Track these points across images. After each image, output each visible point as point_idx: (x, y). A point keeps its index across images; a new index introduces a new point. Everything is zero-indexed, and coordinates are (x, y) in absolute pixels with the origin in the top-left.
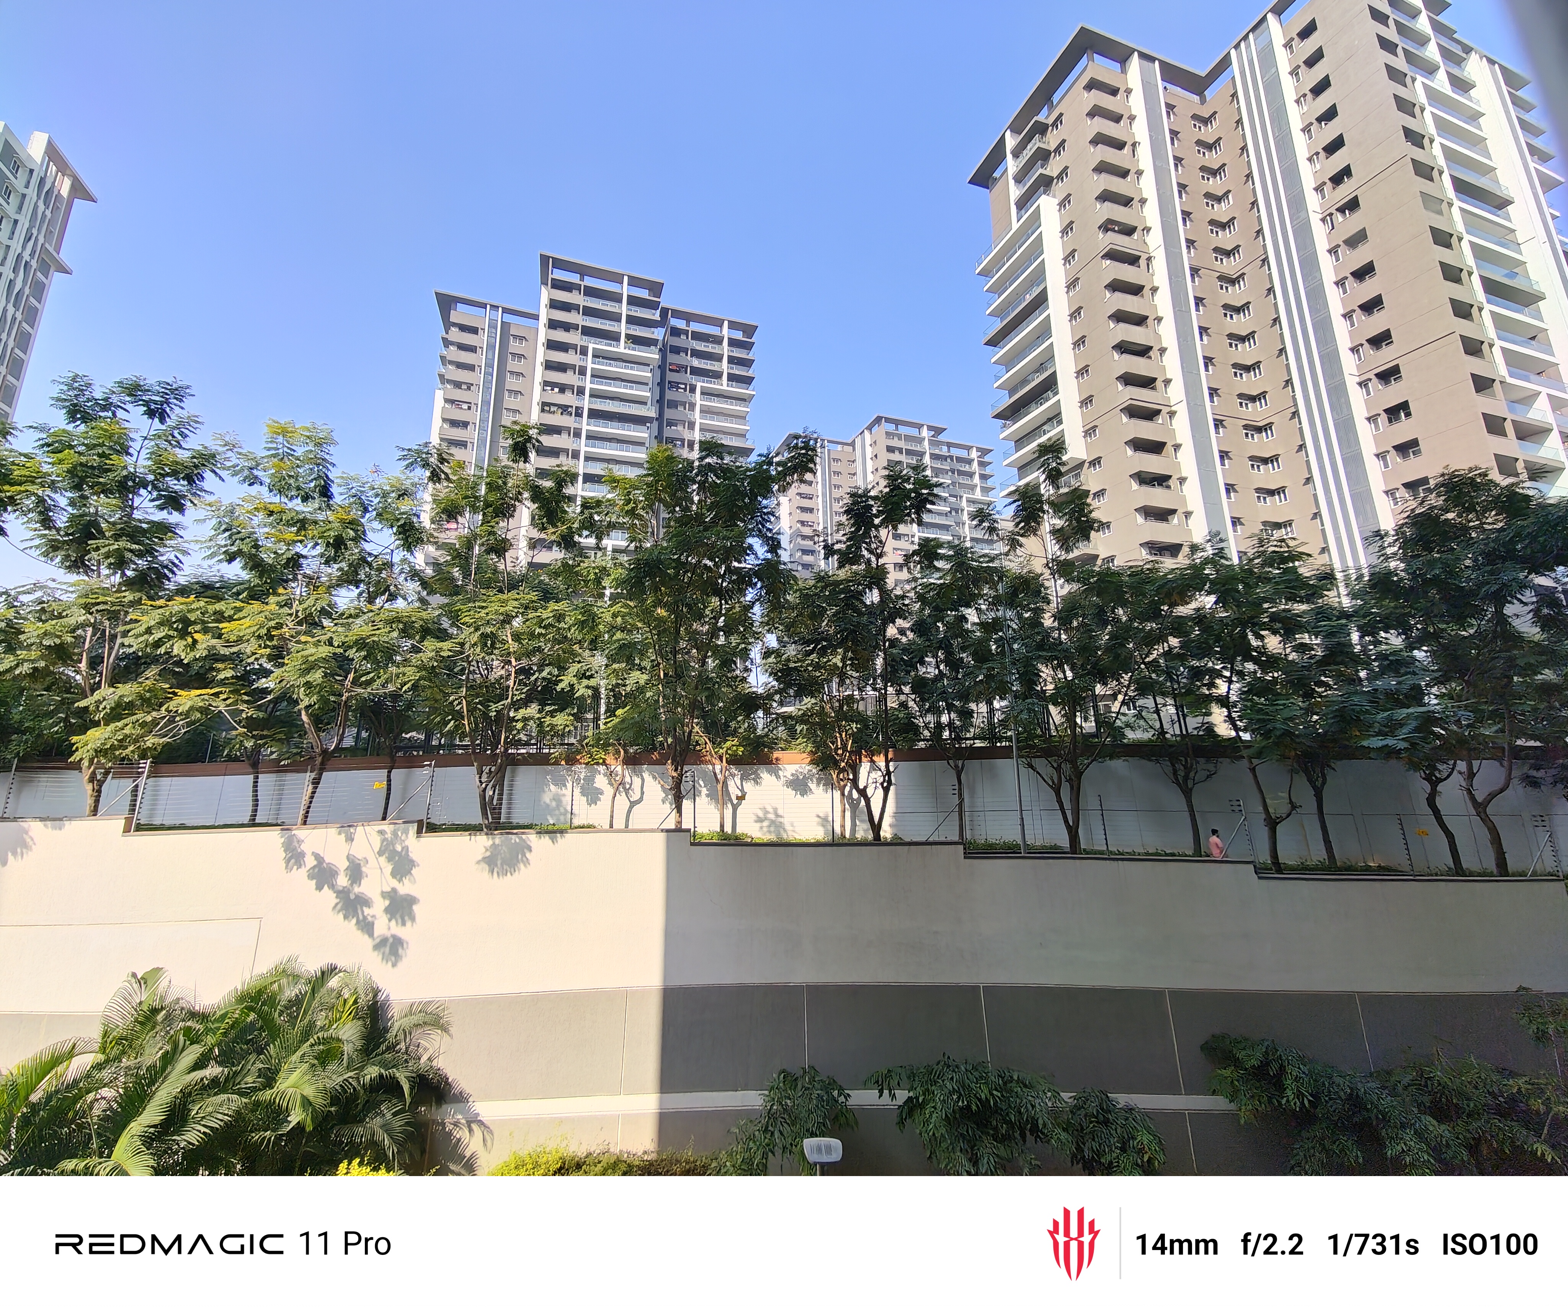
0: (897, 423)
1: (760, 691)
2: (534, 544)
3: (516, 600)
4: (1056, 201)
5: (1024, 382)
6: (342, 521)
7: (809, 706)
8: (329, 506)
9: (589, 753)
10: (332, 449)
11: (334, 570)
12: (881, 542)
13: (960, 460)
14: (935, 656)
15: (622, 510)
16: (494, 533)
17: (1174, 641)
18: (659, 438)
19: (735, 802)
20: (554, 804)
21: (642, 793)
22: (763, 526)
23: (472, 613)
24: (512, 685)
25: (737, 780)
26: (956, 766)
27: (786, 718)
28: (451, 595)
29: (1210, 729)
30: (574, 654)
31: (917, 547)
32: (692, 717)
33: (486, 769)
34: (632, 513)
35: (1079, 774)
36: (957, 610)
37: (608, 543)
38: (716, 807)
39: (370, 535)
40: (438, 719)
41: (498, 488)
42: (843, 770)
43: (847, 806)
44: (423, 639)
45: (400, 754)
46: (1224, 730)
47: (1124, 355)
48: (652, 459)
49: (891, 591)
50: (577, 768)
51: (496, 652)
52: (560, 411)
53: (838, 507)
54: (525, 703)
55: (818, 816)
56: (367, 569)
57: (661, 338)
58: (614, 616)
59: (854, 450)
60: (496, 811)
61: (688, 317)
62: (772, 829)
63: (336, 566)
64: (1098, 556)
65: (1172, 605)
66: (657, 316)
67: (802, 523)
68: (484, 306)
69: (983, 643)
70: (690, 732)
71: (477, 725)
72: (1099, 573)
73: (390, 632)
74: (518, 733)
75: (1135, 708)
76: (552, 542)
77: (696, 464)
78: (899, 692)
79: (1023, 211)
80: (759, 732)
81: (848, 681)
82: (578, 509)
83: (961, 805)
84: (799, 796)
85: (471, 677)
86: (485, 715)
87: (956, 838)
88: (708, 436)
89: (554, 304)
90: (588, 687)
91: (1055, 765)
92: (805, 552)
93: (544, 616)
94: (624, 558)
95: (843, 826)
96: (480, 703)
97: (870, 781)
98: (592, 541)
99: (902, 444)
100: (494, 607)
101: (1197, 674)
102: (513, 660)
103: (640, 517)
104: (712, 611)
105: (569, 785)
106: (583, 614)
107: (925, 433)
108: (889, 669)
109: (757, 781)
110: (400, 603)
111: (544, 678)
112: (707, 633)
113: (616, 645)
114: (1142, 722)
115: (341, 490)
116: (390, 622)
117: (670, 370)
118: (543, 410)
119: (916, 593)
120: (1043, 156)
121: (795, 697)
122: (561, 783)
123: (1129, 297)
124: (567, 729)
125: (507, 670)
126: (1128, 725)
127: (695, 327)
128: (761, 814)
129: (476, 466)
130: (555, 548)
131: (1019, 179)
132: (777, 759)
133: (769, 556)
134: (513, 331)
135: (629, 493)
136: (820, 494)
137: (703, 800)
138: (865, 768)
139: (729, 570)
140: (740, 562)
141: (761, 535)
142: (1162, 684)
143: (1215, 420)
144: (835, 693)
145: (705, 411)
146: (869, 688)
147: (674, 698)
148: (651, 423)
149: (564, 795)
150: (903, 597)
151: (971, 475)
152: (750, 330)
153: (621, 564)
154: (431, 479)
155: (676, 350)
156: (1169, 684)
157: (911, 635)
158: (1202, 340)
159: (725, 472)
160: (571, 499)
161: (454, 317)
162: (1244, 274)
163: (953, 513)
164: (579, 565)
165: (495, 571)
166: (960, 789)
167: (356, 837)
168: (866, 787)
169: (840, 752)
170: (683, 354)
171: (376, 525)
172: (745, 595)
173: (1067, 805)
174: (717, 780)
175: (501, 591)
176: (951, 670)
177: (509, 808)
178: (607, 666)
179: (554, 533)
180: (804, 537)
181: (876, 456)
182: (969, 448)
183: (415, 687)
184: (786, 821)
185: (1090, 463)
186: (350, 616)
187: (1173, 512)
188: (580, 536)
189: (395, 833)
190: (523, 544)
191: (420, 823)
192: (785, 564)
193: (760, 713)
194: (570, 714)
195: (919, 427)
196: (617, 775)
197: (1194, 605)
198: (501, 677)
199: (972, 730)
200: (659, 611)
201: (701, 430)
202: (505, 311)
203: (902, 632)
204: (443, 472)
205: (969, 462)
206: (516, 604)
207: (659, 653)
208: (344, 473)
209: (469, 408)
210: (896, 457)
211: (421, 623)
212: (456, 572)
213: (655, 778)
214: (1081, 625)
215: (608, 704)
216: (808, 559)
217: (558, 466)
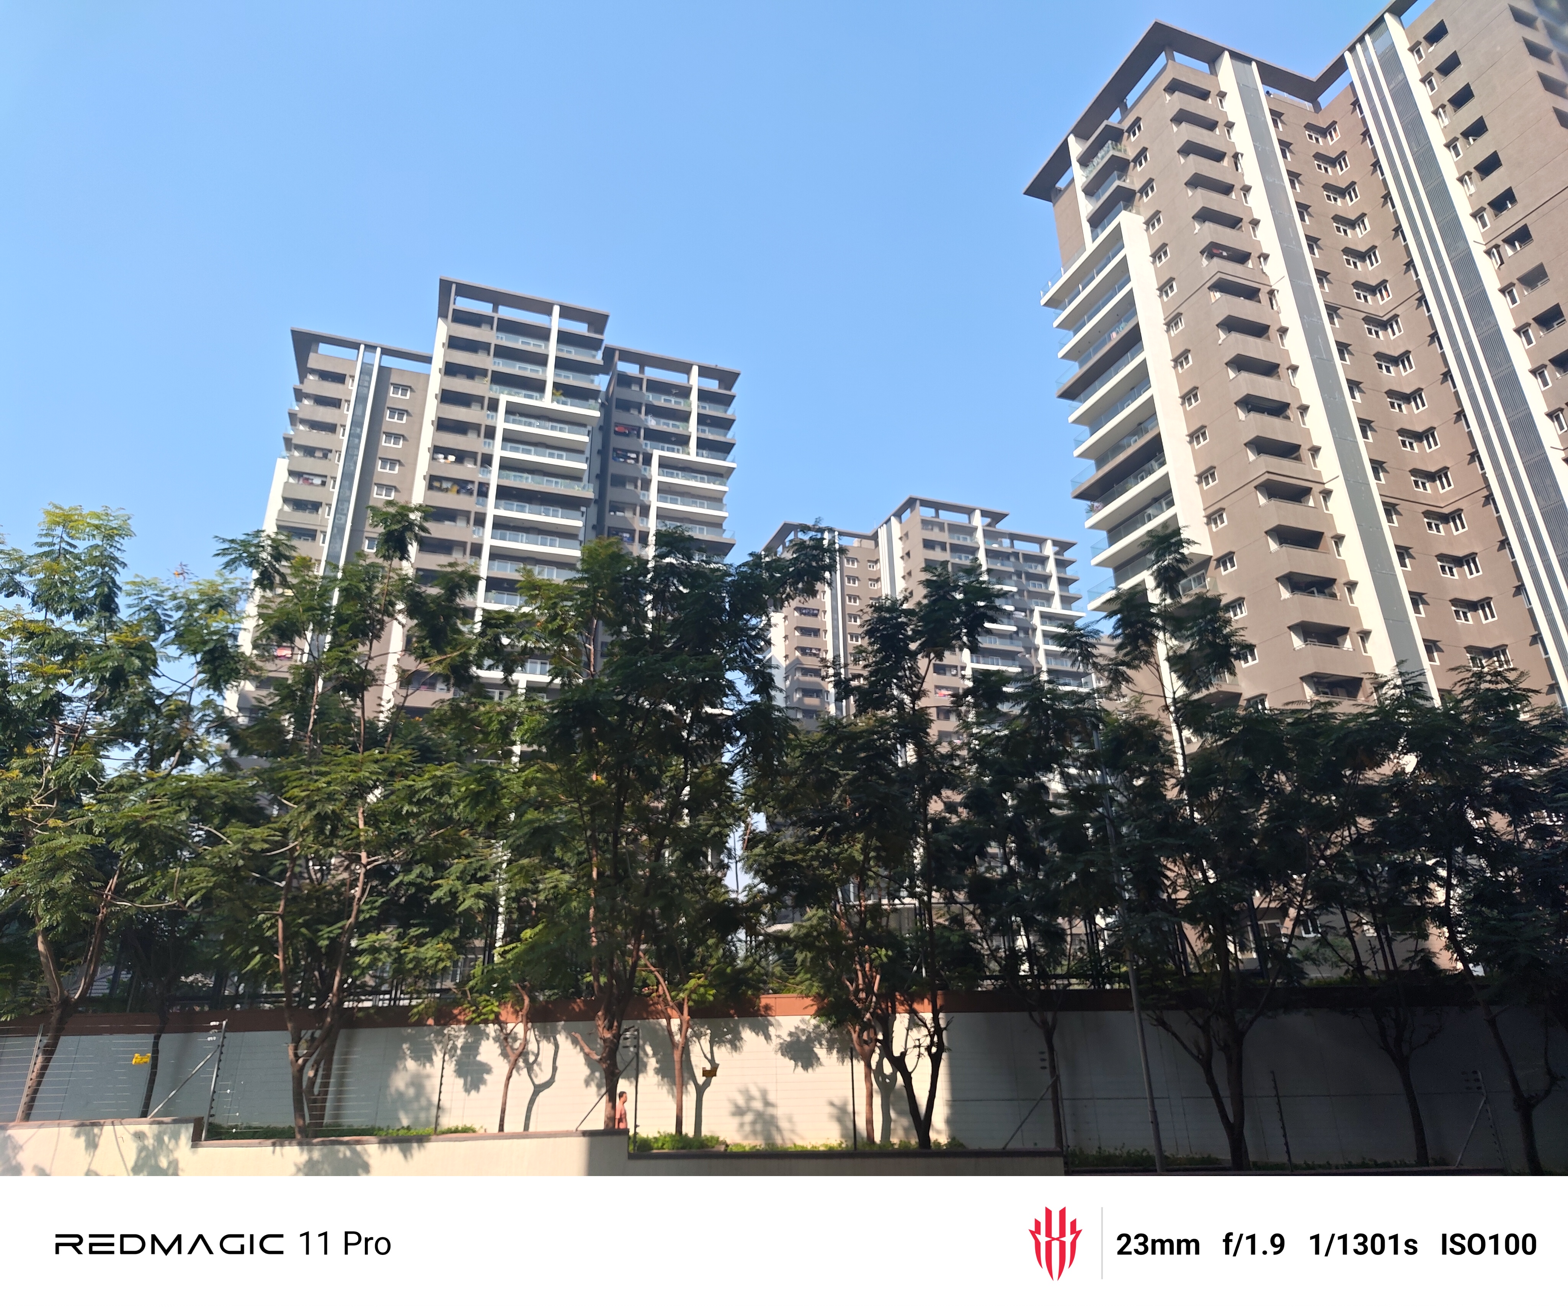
0: (938, 506)
1: (742, 897)
2: (407, 680)
3: (376, 762)
4: (1142, 219)
5: (1117, 448)
6: (126, 646)
7: (815, 921)
8: (111, 625)
9: (474, 1003)
10: (126, 543)
11: (106, 719)
12: (917, 676)
13: (1028, 558)
14: (1003, 845)
15: (545, 628)
16: (349, 662)
17: (1365, 823)
18: (598, 527)
19: (701, 1080)
20: (411, 1092)
21: (555, 1069)
22: (750, 655)
23: (305, 782)
24: (358, 895)
25: (705, 1042)
26: (1044, 1022)
27: (780, 939)
28: (275, 755)
29: (1426, 959)
30: (460, 843)
31: (970, 684)
32: (638, 943)
33: (306, 1034)
34: (558, 634)
35: (1239, 1037)
36: (1032, 775)
37: (521, 678)
38: (671, 1091)
39: (163, 666)
40: (238, 951)
41: (359, 596)
42: (865, 1026)
43: (875, 1086)
44: (225, 823)
45: (176, 1009)
46: (1446, 961)
47: (1252, 414)
48: (589, 557)
49: (934, 746)
50: (451, 1030)
51: (338, 842)
52: (456, 488)
53: (855, 625)
54: (376, 924)
55: (832, 1104)
56: (153, 717)
57: (603, 388)
58: (527, 784)
59: (877, 545)
60: (318, 1106)
61: (643, 360)
62: (759, 1127)
63: (109, 714)
64: (1240, 695)
65: (1359, 768)
66: (598, 358)
67: (803, 650)
68: (355, 346)
69: (1072, 825)
70: (635, 965)
71: (297, 961)
72: (1244, 719)
73: (176, 812)
74: (363, 974)
75: (1315, 930)
76: (436, 677)
77: (651, 565)
78: (950, 900)
79: (1099, 230)
80: (739, 963)
81: (872, 883)
82: (478, 628)
83: (1055, 1088)
84: (800, 1069)
85: (295, 883)
86: (312, 946)
87: (1051, 1145)
88: (671, 525)
89: (454, 343)
90: (478, 896)
91: (1200, 1022)
92: (808, 692)
93: (419, 785)
94: (544, 700)
95: (870, 1122)
96: (305, 924)
97: (910, 1044)
98: (497, 675)
99: (944, 537)
100: (340, 773)
101: (1402, 873)
102: (363, 855)
103: (570, 641)
104: (672, 778)
105: (438, 1058)
106: (478, 782)
107: (978, 521)
108: (933, 864)
109: (735, 1043)
110: (196, 768)
111: (411, 884)
112: (664, 811)
113: (526, 829)
114: (1328, 952)
115: (131, 600)
116: (178, 796)
117: (616, 433)
118: (430, 487)
119: (970, 750)
120: (1120, 166)
121: (794, 907)
122: (424, 1055)
123: (1251, 339)
124: (441, 965)
125: (353, 872)
126: (1307, 956)
127: (652, 373)
128: (741, 1102)
129: (327, 562)
130: (440, 686)
131: (1090, 191)
132: (767, 1008)
133: (757, 698)
134: (394, 379)
135: (555, 605)
136: (828, 608)
137: (650, 1079)
138: (901, 1021)
139: (698, 717)
140: (713, 706)
141: (745, 668)
142: (1353, 890)
143: (1384, 503)
144: (853, 901)
145: (665, 490)
146: (904, 893)
147: (613, 910)
148: (587, 506)
149: (428, 1076)
150: (952, 756)
151: (1046, 579)
152: (728, 378)
153: (539, 708)
154: (259, 582)
155: (626, 406)
156: (1362, 890)
157: (964, 812)
158: (1353, 397)
159: (692, 576)
160: (468, 613)
161: (313, 362)
162: (1397, 316)
163: (1022, 635)
164: (477, 708)
165: (348, 717)
166: (1052, 1060)
167: (102, 1142)
168: (903, 1054)
169: (862, 995)
170: (634, 412)
171: (173, 650)
172: (721, 755)
173: (1225, 1092)
174: (674, 1045)
175: (355, 749)
176: (1026, 866)
177: (339, 1100)
178: (510, 862)
179: (440, 662)
180: (806, 671)
181: (908, 554)
182: (1041, 541)
183: (207, 899)
184: (780, 1112)
185: (1218, 560)
186: (122, 788)
187: (1344, 631)
188: (480, 667)
189: (159, 1139)
190: (391, 677)
191: (198, 1124)
192: (780, 710)
193: (742, 934)
194: (448, 940)
195: (969, 511)
196: (515, 1039)
197: (1387, 769)
198: (343, 883)
199: (1065, 962)
200: (594, 777)
201: (658, 517)
202: (386, 352)
203: (951, 807)
204: (278, 571)
205: (1043, 560)
206: (375, 767)
207: (592, 841)
208: (137, 576)
209: (323, 484)
210: (938, 555)
211: (224, 798)
212: (287, 721)
213: (575, 1042)
214: (1222, 798)
215: (508, 923)
216: (812, 702)
217: (451, 565)
